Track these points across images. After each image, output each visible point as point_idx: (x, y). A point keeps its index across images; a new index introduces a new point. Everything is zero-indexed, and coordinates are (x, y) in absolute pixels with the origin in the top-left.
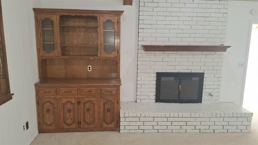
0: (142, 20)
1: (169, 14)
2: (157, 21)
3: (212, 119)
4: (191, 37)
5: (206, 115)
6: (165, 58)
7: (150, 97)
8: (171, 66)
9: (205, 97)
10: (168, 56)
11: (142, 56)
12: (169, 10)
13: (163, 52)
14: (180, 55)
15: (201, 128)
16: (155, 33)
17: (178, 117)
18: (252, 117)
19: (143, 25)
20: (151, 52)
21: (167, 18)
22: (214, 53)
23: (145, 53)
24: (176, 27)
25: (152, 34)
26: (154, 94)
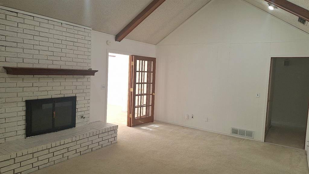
0: (4, 35)
1: (37, 34)
2: (23, 39)
3: (90, 139)
4: (62, 61)
5: (85, 137)
6: (35, 82)
7: (19, 133)
8: (43, 92)
9: (78, 120)
10: (39, 80)
11: (5, 81)
12: (37, 29)
13: (33, 75)
14: (52, 79)
15: (82, 149)
16: (22, 53)
17: (60, 145)
18: (118, 128)
19: (5, 42)
20: (17, 76)
21: (35, 38)
22: (83, 77)
23: (9, 77)
24: (46, 49)
25: (18, 54)
26: (24, 127)
